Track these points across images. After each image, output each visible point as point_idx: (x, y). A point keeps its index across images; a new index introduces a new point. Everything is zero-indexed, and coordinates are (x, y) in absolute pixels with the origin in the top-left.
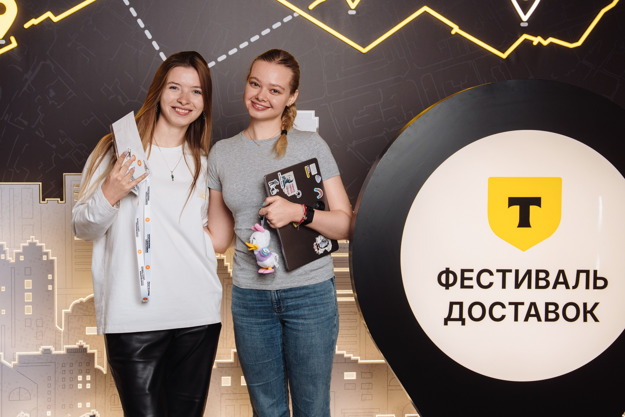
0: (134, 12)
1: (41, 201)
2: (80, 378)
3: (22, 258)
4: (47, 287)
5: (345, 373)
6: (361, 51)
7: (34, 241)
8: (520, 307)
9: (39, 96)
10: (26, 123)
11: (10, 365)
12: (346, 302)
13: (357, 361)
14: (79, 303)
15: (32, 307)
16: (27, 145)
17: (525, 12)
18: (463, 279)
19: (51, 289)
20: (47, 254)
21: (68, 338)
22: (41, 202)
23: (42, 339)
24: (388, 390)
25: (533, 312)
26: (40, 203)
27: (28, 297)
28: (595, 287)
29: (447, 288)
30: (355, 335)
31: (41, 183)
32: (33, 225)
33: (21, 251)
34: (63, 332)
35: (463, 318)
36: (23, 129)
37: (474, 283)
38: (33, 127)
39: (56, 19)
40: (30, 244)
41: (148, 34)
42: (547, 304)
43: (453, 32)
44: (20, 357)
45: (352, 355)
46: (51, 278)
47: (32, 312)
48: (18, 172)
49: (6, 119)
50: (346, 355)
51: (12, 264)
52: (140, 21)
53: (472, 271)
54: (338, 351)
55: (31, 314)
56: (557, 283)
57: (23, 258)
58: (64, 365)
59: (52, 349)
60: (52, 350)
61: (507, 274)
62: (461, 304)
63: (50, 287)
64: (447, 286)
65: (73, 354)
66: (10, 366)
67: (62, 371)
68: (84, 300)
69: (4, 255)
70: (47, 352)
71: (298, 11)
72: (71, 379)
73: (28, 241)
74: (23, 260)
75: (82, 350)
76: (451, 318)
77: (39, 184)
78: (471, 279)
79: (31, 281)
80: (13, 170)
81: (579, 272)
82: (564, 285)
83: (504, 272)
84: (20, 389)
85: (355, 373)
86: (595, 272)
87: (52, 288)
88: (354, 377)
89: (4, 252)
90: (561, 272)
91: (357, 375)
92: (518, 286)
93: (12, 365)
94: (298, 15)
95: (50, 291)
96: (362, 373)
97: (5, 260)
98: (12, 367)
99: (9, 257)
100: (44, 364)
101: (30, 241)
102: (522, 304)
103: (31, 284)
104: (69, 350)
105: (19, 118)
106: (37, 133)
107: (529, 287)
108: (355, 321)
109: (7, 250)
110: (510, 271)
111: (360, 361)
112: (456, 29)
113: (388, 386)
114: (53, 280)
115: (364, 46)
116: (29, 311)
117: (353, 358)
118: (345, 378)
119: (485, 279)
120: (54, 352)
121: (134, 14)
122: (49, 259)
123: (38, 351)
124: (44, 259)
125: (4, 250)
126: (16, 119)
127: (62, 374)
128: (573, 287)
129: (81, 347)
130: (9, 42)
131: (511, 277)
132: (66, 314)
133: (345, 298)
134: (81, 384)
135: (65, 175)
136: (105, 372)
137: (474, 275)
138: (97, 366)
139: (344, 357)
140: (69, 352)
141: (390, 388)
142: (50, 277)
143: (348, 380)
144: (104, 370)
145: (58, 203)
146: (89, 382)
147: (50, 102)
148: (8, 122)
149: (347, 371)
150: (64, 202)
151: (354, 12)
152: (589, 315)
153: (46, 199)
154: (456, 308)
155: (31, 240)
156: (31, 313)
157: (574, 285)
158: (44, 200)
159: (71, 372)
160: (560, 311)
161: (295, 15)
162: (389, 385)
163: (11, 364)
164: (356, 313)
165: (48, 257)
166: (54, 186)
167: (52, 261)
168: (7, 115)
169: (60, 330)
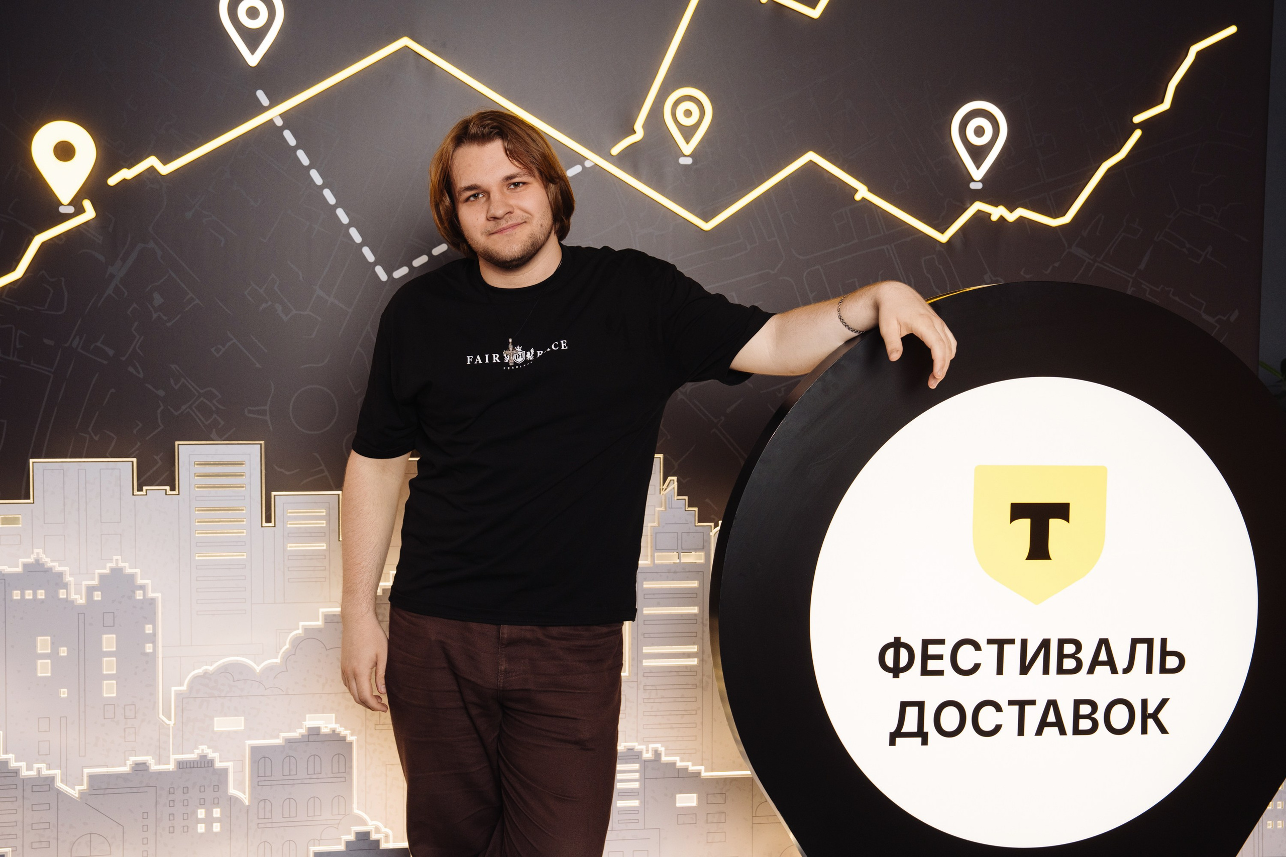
0: (303, 158)
1: (135, 492)
2: (201, 813)
3: (97, 596)
4: (144, 647)
5: (678, 796)
6: (702, 228)
7: (119, 565)
8: (1027, 708)
9: (135, 305)
10: (111, 352)
11: (74, 792)
12: (679, 667)
13: (699, 773)
14: (202, 674)
15: (117, 684)
16: (113, 390)
17: (978, 164)
18: (926, 657)
19: (151, 651)
20: (142, 588)
21: (183, 738)
22: (135, 494)
23: (135, 741)
24: (753, 824)
25: (1051, 718)
26: (133, 495)
27: (109, 666)
28: (1163, 670)
29: (896, 676)
30: (694, 725)
31: (135, 460)
32: (121, 534)
33: (95, 582)
34: (172, 727)
35: (925, 731)
36: (105, 362)
37: (945, 664)
38: (124, 359)
39: (165, 169)
40: (113, 570)
41: (328, 194)
42: (1078, 703)
43: (858, 197)
44: (92, 778)
45: (689, 764)
46: (151, 632)
47: (117, 693)
48: (96, 438)
49: (74, 345)
50: (680, 764)
51: (81, 606)
52: (314, 174)
53: (941, 642)
54: (665, 757)
55: (115, 695)
56: (1095, 662)
57: (100, 595)
58: (172, 790)
59: (149, 762)
60: (150, 764)
61: (1007, 647)
62: (921, 705)
63: (149, 648)
64: (896, 671)
65: (188, 770)
66: (73, 794)
67: (169, 801)
68: (211, 668)
69: (65, 591)
70: (140, 768)
71: (593, 158)
72: (186, 817)
73: (109, 565)
74: (100, 599)
75: (205, 763)
76: (902, 731)
77: (133, 462)
78: (940, 657)
79: (114, 636)
80: (88, 436)
81: (1135, 642)
82: (1109, 666)
83: (1001, 643)
84: (92, 835)
85: (695, 796)
86: (1164, 642)
87: (153, 649)
88: (693, 802)
89: (65, 586)
90: (1104, 643)
91: (699, 799)
92: (1025, 669)
93: (76, 793)
94: (593, 164)
95: (147, 654)
96: (707, 794)
97: (66, 600)
98: (77, 795)
99: (75, 595)
100: (135, 790)
101: (113, 565)
102: (1033, 703)
103: (115, 642)
104: (181, 765)
105: (99, 344)
106: (131, 369)
107: (1046, 671)
108: (694, 699)
109: (70, 581)
110: (1012, 642)
111: (705, 774)
112: (863, 192)
113: (754, 818)
114: (154, 634)
115: (706, 219)
116: (109, 690)
117: (692, 768)
118: (678, 805)
119: (966, 658)
120: (154, 767)
121: (305, 161)
122: (147, 597)
123: (125, 765)
124: (138, 598)
125: (64, 581)
126: (92, 346)
127: (168, 806)
128: (1124, 670)
129: (203, 757)
130: (80, 210)
131: (1012, 654)
132: (179, 694)
133: (677, 659)
134: (203, 825)
135: (178, 445)
136: (247, 804)
137: (945, 650)
138: (232, 791)
139: (677, 767)
140: (181, 767)
141: (756, 820)
142: (149, 629)
143: (682, 808)
144: (245, 798)
145: (166, 494)
146: (218, 820)
147: (155, 316)
148: (79, 350)
149: (681, 792)
150: (178, 493)
151: (689, 161)
152: (1151, 722)
153: (145, 488)
154: (912, 713)
155: (114, 563)
156: (113, 693)
157: (1125, 665)
158: (142, 490)
159: (186, 803)
160: (1099, 716)
161: (588, 164)
162: (754, 815)
163: (74, 789)
164: (696, 686)
165: (144, 595)
166: (160, 463)
167: (153, 601)
168: (78, 338)
169: (168, 723)
